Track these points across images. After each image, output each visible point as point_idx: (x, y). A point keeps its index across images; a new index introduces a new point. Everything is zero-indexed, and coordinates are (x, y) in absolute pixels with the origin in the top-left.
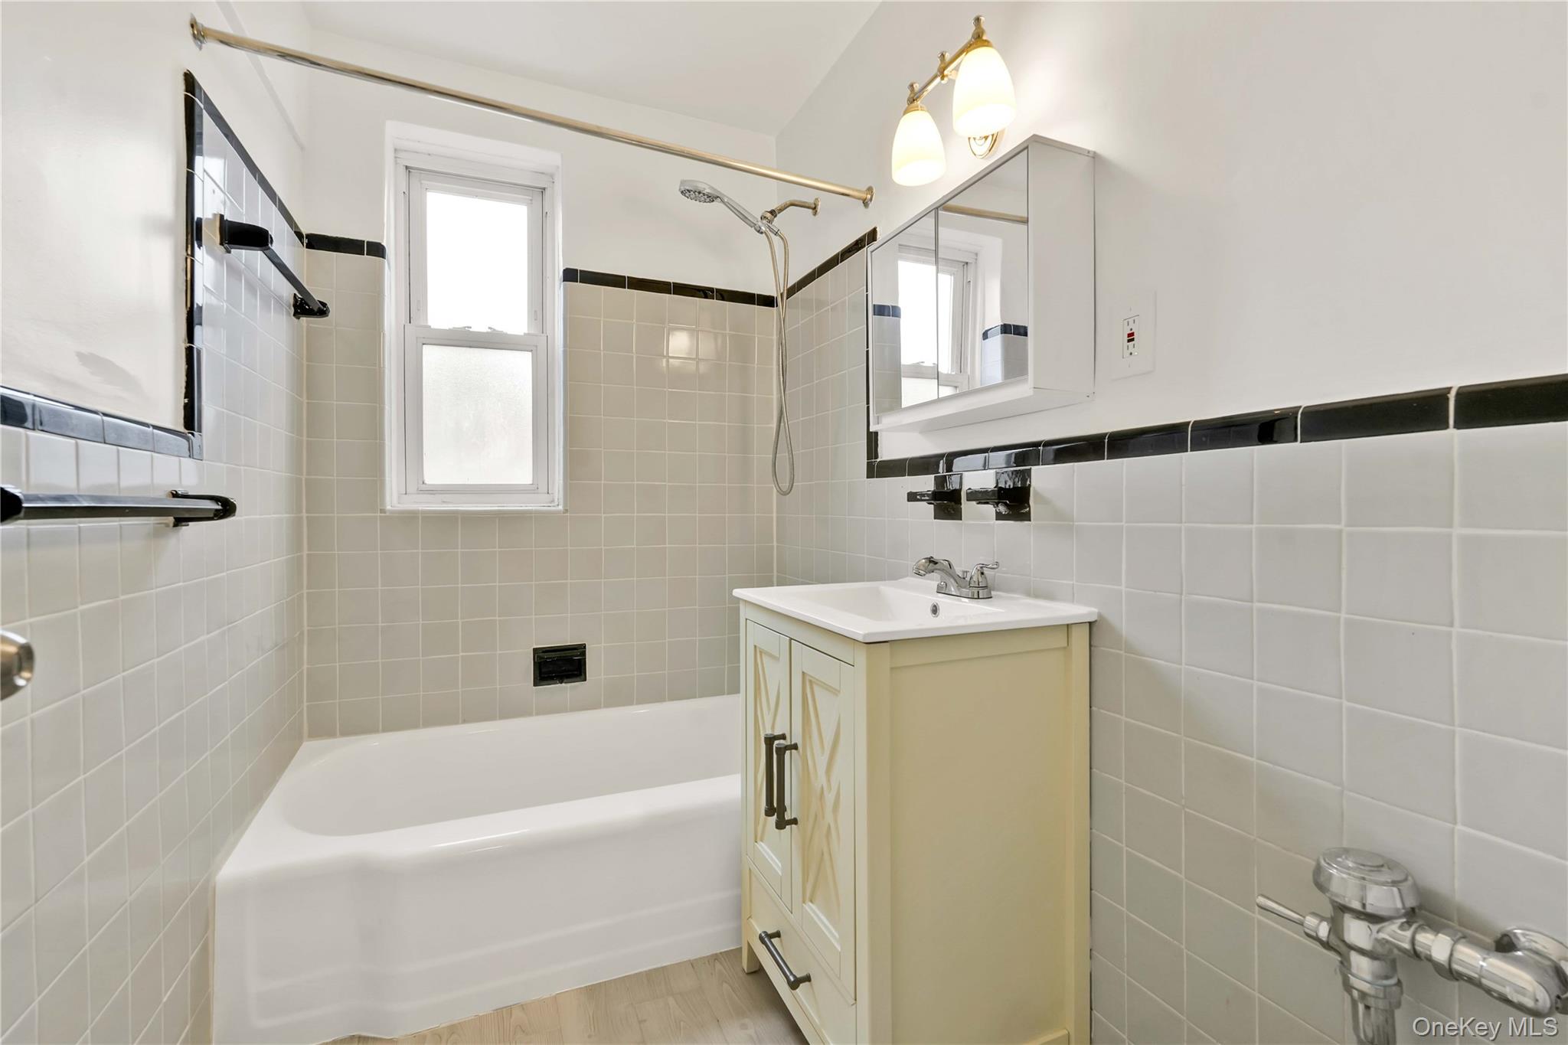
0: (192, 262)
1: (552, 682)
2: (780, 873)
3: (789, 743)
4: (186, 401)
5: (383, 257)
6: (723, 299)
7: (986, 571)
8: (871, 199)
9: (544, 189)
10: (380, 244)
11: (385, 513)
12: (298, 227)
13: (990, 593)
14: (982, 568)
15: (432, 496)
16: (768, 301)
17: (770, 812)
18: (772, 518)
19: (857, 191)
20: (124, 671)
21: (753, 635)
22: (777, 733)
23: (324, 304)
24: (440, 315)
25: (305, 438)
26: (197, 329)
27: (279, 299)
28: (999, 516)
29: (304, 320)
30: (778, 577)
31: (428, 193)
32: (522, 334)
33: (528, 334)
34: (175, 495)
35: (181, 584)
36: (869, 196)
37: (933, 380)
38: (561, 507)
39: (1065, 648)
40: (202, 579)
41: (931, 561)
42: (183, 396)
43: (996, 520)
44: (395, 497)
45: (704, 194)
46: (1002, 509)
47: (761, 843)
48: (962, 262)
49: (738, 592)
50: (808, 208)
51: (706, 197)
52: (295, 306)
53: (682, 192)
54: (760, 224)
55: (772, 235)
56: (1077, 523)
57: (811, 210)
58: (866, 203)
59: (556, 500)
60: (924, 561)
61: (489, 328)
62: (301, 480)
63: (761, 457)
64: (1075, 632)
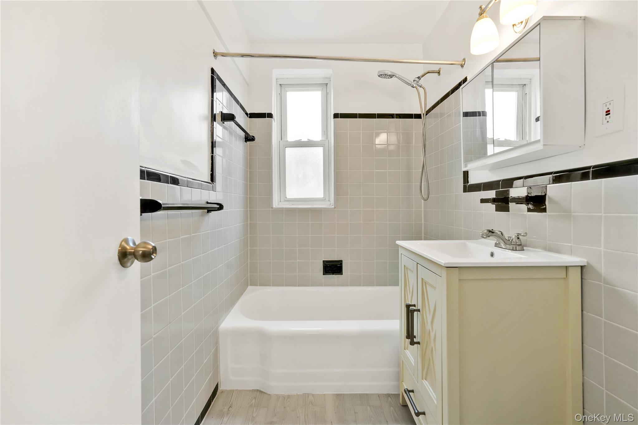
0: (213, 128)
1: (330, 274)
2: (414, 365)
3: (417, 309)
4: (211, 173)
5: (272, 118)
6: (400, 118)
7: (520, 237)
8: (464, 64)
9: (327, 84)
10: (271, 113)
11: (273, 208)
12: (246, 111)
13: (523, 248)
14: (518, 235)
15: (289, 202)
16: (418, 116)
17: (408, 337)
18: (422, 211)
19: (458, 61)
20: (193, 257)
21: (404, 261)
22: (413, 304)
23: (253, 137)
24: (291, 137)
25: (249, 183)
26: (214, 149)
27: (240, 137)
28: (529, 210)
29: (248, 143)
30: (424, 237)
31: (287, 93)
32: (319, 140)
33: (322, 140)
34: (208, 203)
35: (209, 231)
36: (463, 63)
37: (491, 145)
38: (333, 206)
39: (564, 278)
40: (215, 230)
41: (491, 232)
42: (210, 171)
43: (528, 212)
44: (276, 204)
45: (388, 75)
46: (530, 206)
47: (407, 350)
48: (522, 85)
49: (398, 242)
50: (436, 73)
51: (389, 76)
52: (245, 138)
53: (379, 76)
54: (413, 84)
55: (419, 88)
56: (573, 214)
57: (437, 74)
58: (462, 66)
59: (332, 204)
60: (486, 231)
61: (308, 139)
62: (248, 197)
63: (415, 184)
64: (570, 270)
